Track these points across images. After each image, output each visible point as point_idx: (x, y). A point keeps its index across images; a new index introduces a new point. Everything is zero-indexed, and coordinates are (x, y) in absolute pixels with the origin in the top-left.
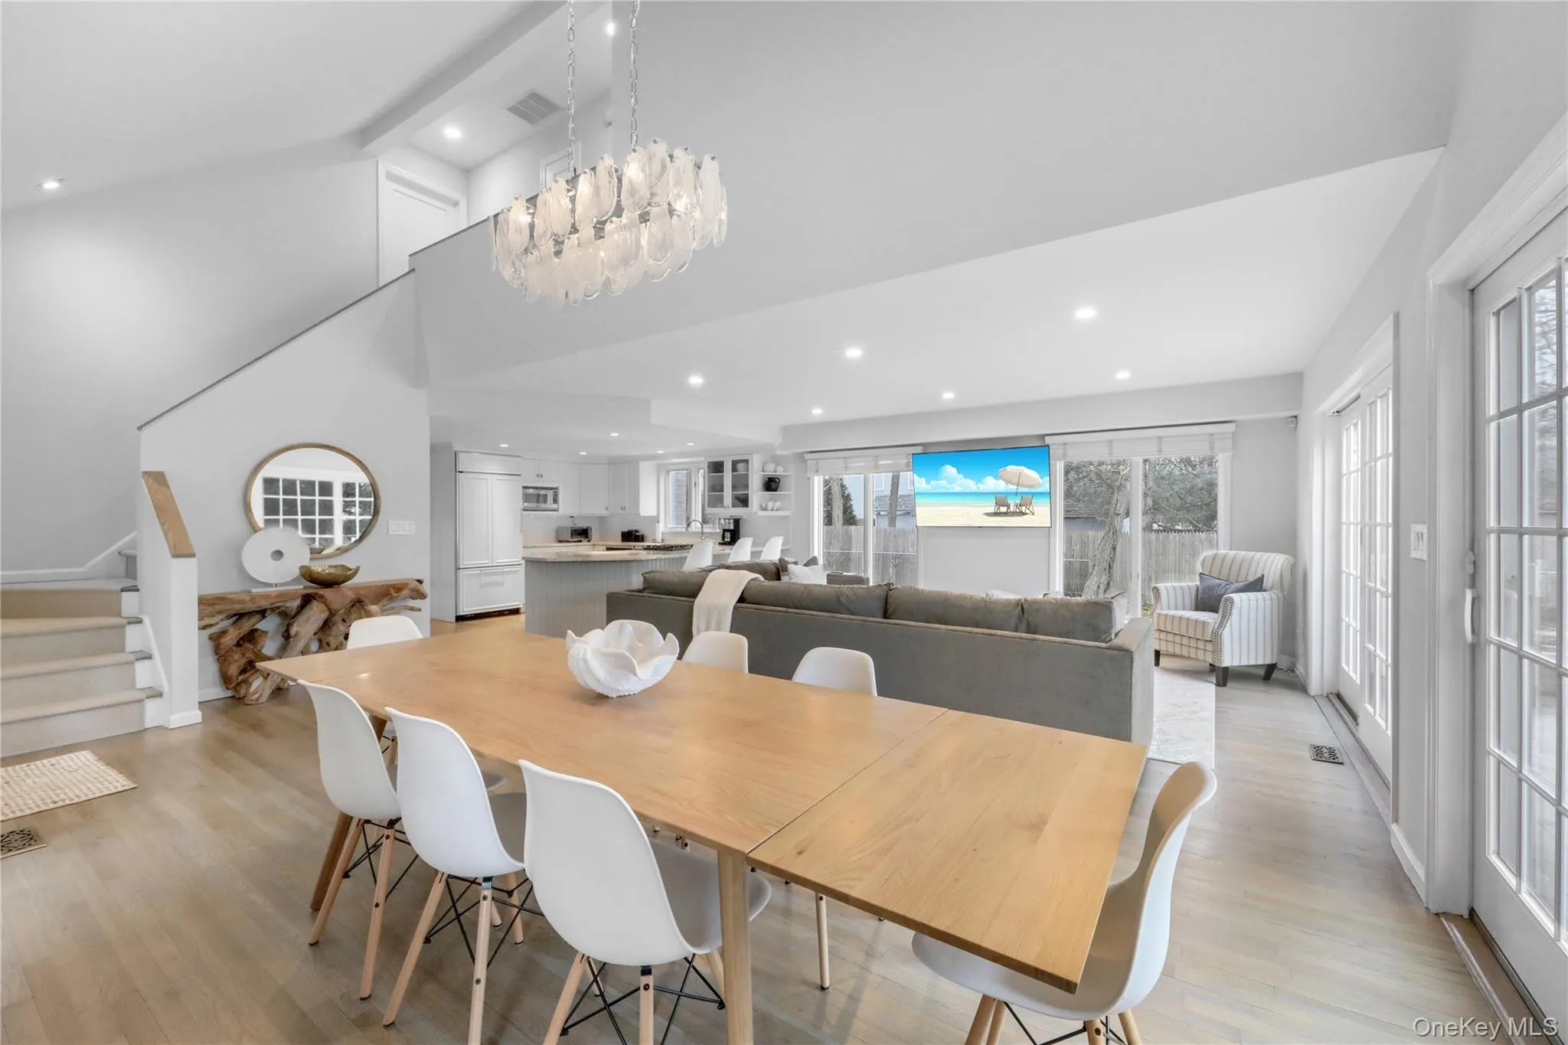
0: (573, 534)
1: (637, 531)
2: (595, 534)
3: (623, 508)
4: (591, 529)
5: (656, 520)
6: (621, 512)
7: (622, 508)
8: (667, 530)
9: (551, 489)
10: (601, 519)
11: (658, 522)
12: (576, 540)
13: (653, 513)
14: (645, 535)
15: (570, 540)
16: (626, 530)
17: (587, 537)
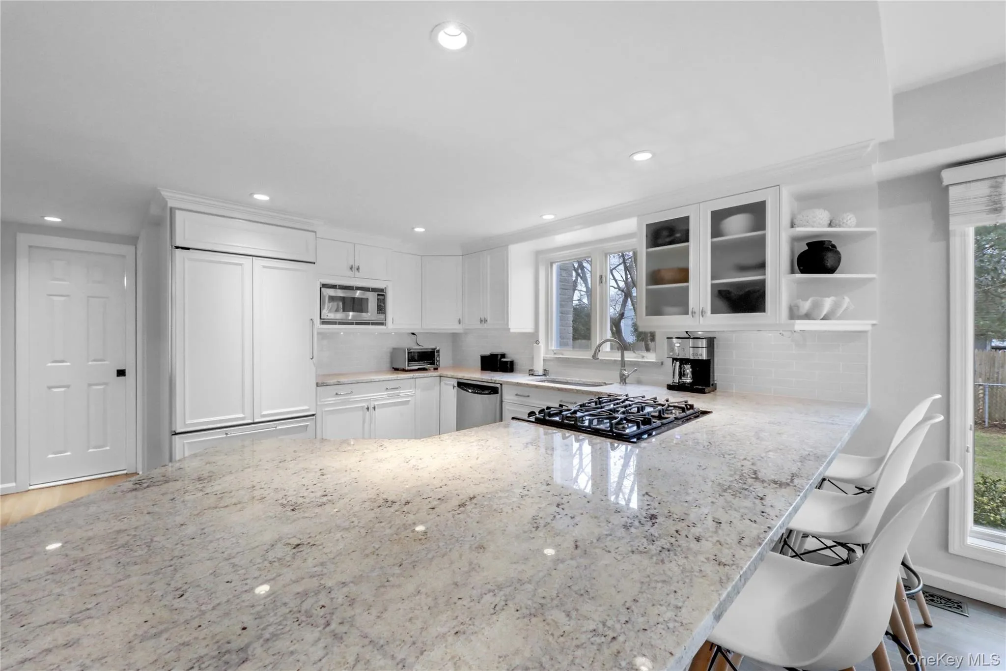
0: (411, 360)
1: (503, 356)
2: (444, 359)
3: (483, 321)
4: (438, 351)
5: (533, 338)
6: (479, 326)
7: (481, 321)
8: (551, 356)
9: (374, 290)
10: (455, 337)
11: (537, 342)
12: (416, 368)
13: (529, 328)
14: (516, 361)
15: (407, 368)
16: (487, 353)
17: (433, 363)
